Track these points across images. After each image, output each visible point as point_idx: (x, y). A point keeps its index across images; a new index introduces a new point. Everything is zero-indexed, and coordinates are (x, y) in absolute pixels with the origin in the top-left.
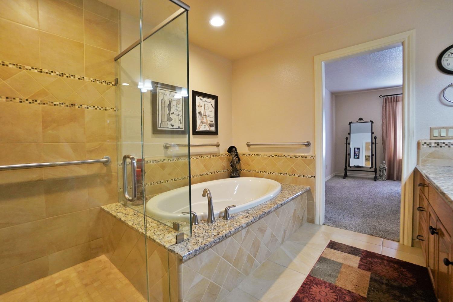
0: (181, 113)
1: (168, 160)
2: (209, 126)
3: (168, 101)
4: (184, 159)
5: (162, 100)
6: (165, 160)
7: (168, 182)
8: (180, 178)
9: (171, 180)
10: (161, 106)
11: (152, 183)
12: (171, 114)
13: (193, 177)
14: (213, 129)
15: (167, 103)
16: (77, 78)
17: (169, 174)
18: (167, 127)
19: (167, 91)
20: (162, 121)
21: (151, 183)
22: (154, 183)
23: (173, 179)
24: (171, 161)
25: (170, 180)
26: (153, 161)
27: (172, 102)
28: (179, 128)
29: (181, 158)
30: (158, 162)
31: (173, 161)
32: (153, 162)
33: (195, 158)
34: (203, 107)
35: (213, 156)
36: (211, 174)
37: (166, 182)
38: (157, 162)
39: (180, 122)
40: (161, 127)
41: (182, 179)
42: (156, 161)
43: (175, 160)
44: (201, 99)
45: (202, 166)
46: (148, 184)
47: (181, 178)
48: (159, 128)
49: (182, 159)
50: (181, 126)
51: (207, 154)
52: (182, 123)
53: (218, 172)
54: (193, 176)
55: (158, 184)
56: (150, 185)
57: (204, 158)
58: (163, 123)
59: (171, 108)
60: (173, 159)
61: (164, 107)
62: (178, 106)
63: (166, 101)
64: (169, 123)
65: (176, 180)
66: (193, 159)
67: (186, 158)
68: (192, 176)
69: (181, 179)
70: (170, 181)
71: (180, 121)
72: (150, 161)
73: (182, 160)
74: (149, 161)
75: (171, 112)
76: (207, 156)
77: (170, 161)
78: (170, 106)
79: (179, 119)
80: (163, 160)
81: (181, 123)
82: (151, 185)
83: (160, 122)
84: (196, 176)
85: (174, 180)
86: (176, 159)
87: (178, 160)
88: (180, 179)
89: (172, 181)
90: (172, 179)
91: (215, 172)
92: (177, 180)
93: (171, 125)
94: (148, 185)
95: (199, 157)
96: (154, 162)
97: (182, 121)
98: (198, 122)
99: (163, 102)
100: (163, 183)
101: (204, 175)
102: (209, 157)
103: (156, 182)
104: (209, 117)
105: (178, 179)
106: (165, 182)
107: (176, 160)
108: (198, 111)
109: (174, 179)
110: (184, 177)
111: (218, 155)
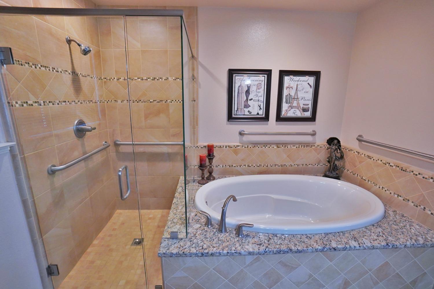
0: (261, 99)
1: (242, 146)
2: (301, 110)
3: (247, 86)
4: (261, 147)
5: (239, 87)
6: (238, 146)
7: (240, 167)
8: (255, 165)
9: (244, 165)
10: (238, 93)
11: (224, 165)
12: (249, 100)
13: (271, 166)
14: (308, 114)
15: (245, 89)
17: (243, 160)
18: (243, 114)
19: (246, 76)
20: (238, 108)
21: (223, 165)
22: (226, 165)
23: (247, 165)
24: (245, 147)
25: (243, 165)
26: (226, 146)
27: (251, 88)
28: (258, 114)
29: (257, 146)
30: (231, 147)
31: (248, 147)
32: (226, 148)
33: (276, 147)
34: (293, 88)
35: (303, 147)
36: (297, 166)
37: (239, 166)
38: (230, 147)
39: (259, 108)
40: (237, 114)
41: (257, 166)
42: (229, 146)
43: (251, 147)
44: (292, 79)
45: (285, 156)
47: (256, 165)
48: (234, 115)
49: (259, 146)
50: (261, 112)
51: (294, 144)
52: (262, 109)
53: (308, 164)
54: (271, 165)
55: (230, 167)
56: (222, 167)
57: (289, 147)
58: (239, 110)
59: (249, 94)
60: (248, 146)
61: (241, 94)
62: (258, 91)
63: (244, 87)
64: (246, 110)
65: (249, 167)
66: (273, 147)
67: (264, 146)
68: (270, 165)
69: (256, 166)
70: (243, 166)
72: (223, 146)
73: (259, 147)
74: (222, 146)
75: (249, 98)
76: (294, 146)
77: (244, 147)
78: (248, 92)
79: (258, 105)
80: (237, 146)
81: (260, 109)
82: (223, 167)
83: (236, 109)
84: (275, 166)
85: (248, 167)
86: (252, 146)
87: (253, 147)
88: (255, 166)
89: (245, 167)
90: (246, 165)
91: (304, 165)
92: (251, 166)
93: (249, 111)
94: (220, 166)
95: (281, 146)
96: (227, 147)
97: (262, 107)
98: (285, 106)
99: (240, 88)
100: (235, 167)
101: (287, 166)
102: (296, 147)
103: (228, 165)
104: (303, 100)
105: (252, 165)
106: (238, 167)
107: (252, 147)
108: (285, 92)
109: (248, 165)
110: (260, 165)
111: (312, 146)
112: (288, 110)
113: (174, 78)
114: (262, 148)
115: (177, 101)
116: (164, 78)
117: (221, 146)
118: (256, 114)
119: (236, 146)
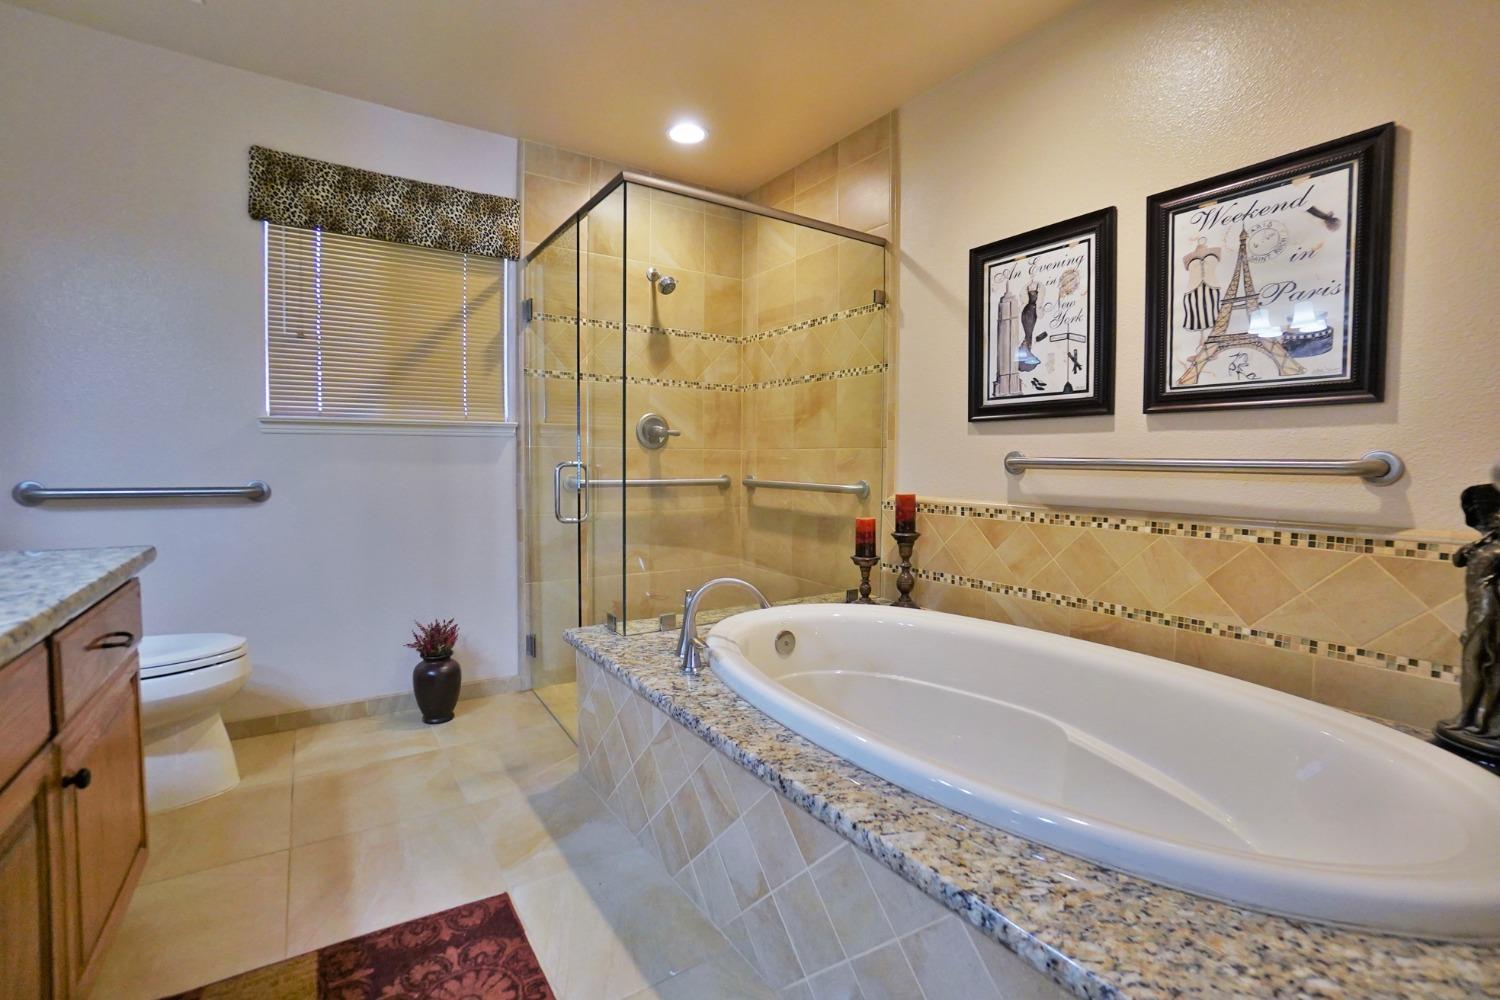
0: (1080, 328)
1: (1014, 513)
2: (1278, 351)
3: (1026, 293)
4: (1083, 524)
5: (1001, 302)
6: (1001, 512)
7: (1007, 592)
8: (1059, 597)
9: (1020, 590)
10: (1000, 322)
11: (957, 578)
12: (1034, 339)
13: (1130, 616)
15: (1020, 303)
16: (829, 320)
17: (1014, 567)
18: (1017, 392)
19: (1022, 258)
20: (999, 376)
21: (953, 577)
22: (961, 579)
23: (1030, 591)
24: (1023, 519)
25: (1016, 588)
26: (963, 509)
27: (1039, 296)
28: (1068, 388)
29: (1068, 517)
30: (979, 515)
31: (1032, 520)
32: (963, 514)
33: (1148, 529)
35: (1303, 543)
36: (1270, 642)
37: (1003, 591)
38: (975, 514)
39: (1072, 364)
40: (997, 395)
41: (1068, 603)
42: (971, 509)
43: (1042, 520)
44: (1211, 217)
45: (1196, 578)
46: (945, 575)
47: (1063, 598)
48: (989, 399)
49: (1072, 518)
50: (1079, 381)
51: (1245, 521)
52: (1084, 367)
53: (1351, 650)
54: (1130, 610)
55: (973, 586)
56: (949, 581)
57: (1215, 535)
58: (1004, 380)
59: (1035, 317)
60: (1032, 514)
61: (1008, 322)
62: (1066, 299)
63: (1018, 297)
64: (1027, 377)
65: (1039, 598)
66: (1135, 529)
67: (1094, 520)
68: (1124, 608)
69: (1063, 603)
70: (1016, 593)
71: (1074, 359)
72: (955, 508)
73: (1073, 523)
74: (951, 508)
75: (1036, 333)
76: (1245, 532)
77: (1018, 518)
78: (1030, 313)
79: (1069, 354)
80: (996, 511)
81: (1077, 366)
82: (953, 582)
83: (993, 378)
84: (1148, 619)
85: (1033, 598)
86: (1047, 515)
87: (1052, 521)
88: (1058, 602)
89: (1024, 596)
90: (1025, 590)
91: (1322, 647)
92: (1044, 599)
93: (1035, 382)
94: (946, 580)
95: (1173, 526)
96: (967, 513)
97: (1082, 360)
98: (1184, 344)
99: (1006, 305)
100: (990, 589)
101: (1209, 631)
102: (1261, 540)
103: (968, 580)
104: (1285, 296)
105: (1048, 595)
106: (998, 590)
107: (1047, 521)
108: (1182, 282)
109: (1034, 592)
110: (1079, 600)
111: (1369, 542)
112: (1204, 356)
113: (847, 312)
114: (1086, 528)
115: (852, 370)
116: (830, 316)
117: (947, 507)
118: (1062, 390)
119: (992, 511)
